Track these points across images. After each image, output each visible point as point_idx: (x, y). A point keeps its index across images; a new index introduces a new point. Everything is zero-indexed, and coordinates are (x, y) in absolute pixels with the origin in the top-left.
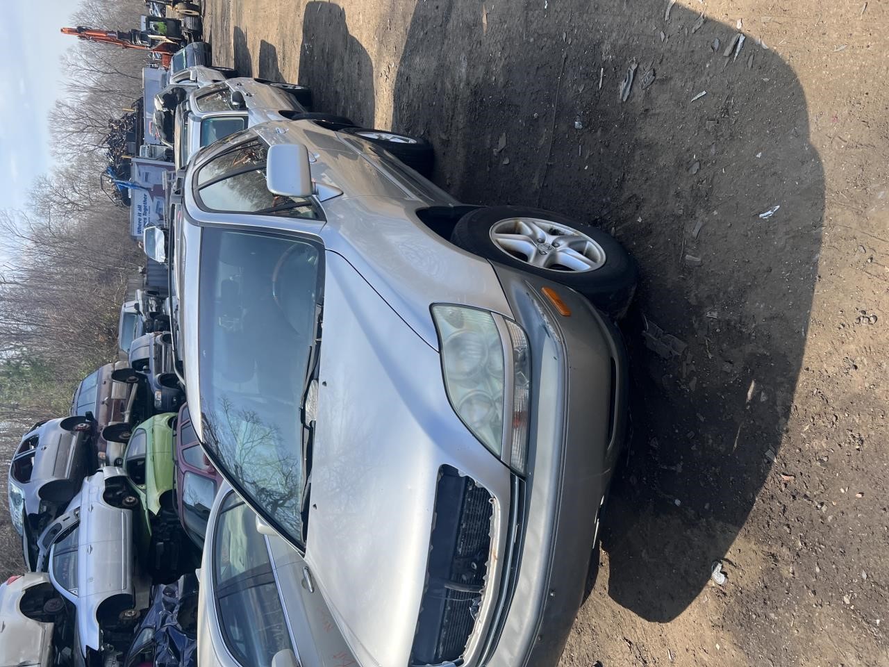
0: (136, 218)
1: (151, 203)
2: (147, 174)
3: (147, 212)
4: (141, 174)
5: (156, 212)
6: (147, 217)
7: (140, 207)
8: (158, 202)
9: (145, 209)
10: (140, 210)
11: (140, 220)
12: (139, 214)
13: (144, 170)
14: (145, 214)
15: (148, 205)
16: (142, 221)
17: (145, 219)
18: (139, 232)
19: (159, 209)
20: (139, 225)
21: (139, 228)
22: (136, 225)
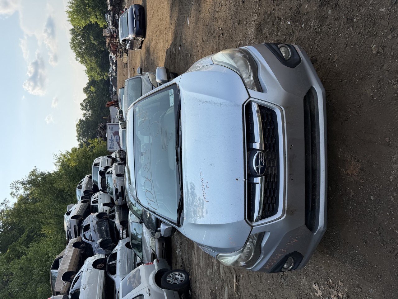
0: (109, 144)
1: (114, 138)
4: (110, 128)
6: (113, 143)
7: (110, 140)
8: (116, 137)
9: (112, 140)
10: (110, 141)
11: (110, 144)
12: (110, 142)
14: (112, 142)
15: (113, 139)
16: (111, 145)
17: (112, 144)
18: (110, 149)
19: (116, 140)
20: (110, 146)
21: (110, 147)
22: (109, 146)
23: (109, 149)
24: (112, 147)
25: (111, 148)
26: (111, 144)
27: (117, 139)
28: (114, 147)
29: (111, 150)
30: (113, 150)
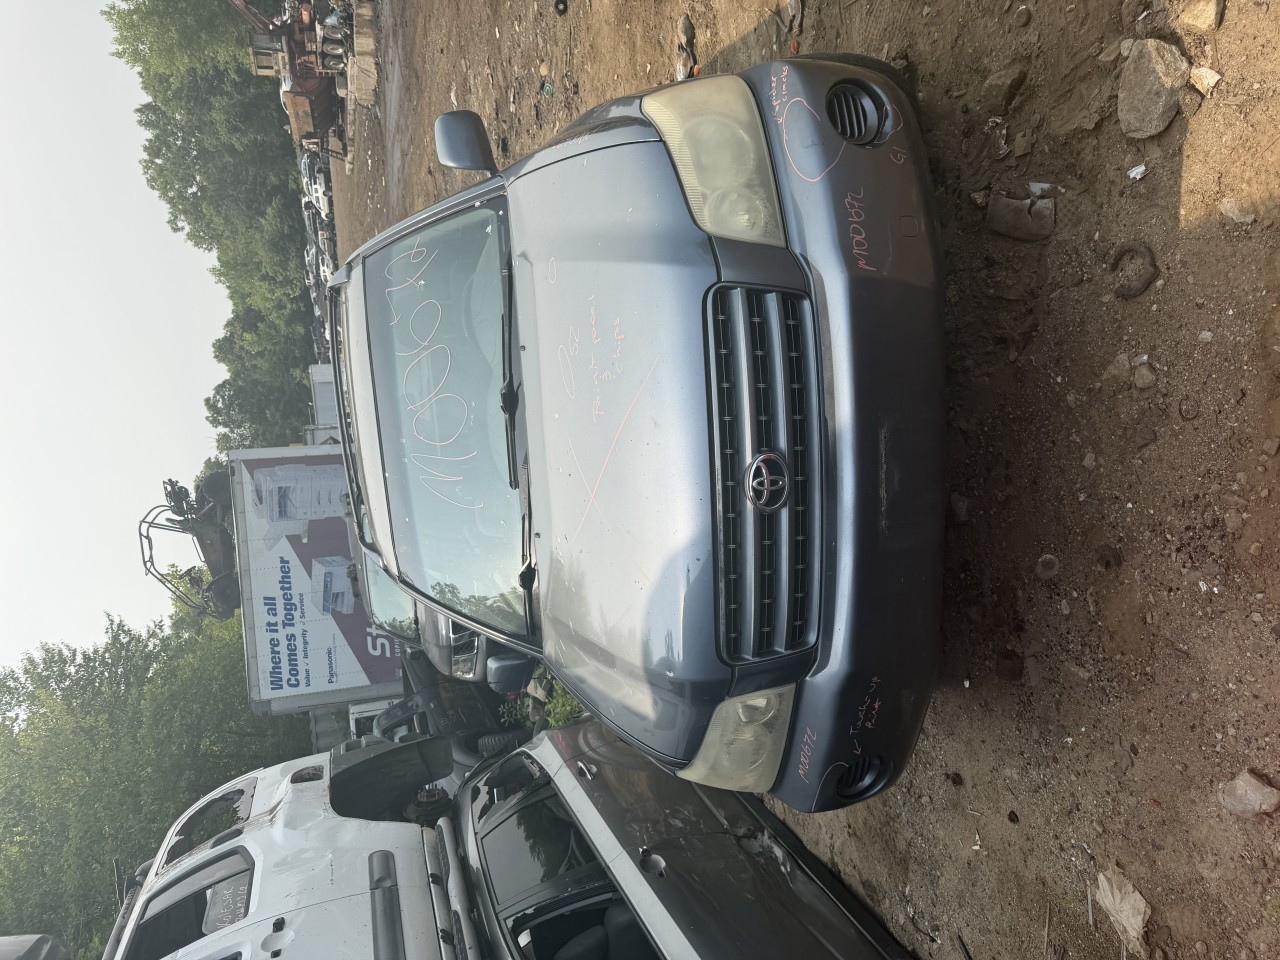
0: (263, 639)
1: (305, 585)
2: (283, 494)
3: (297, 614)
4: (264, 494)
5: (325, 609)
6: (297, 630)
7: (270, 602)
8: (328, 575)
9: (290, 607)
10: (272, 611)
11: (274, 643)
12: (272, 627)
13: (269, 482)
14: (289, 622)
15: (295, 592)
16: (283, 649)
17: (291, 637)
18: (276, 684)
19: (330, 600)
20: (276, 663)
21: (275, 673)
22: (265, 664)
23: (267, 693)
24: (294, 671)
25: (285, 675)
26: (284, 643)
27: (336, 588)
28: (314, 665)
29: (287, 691)
30: (302, 689)
